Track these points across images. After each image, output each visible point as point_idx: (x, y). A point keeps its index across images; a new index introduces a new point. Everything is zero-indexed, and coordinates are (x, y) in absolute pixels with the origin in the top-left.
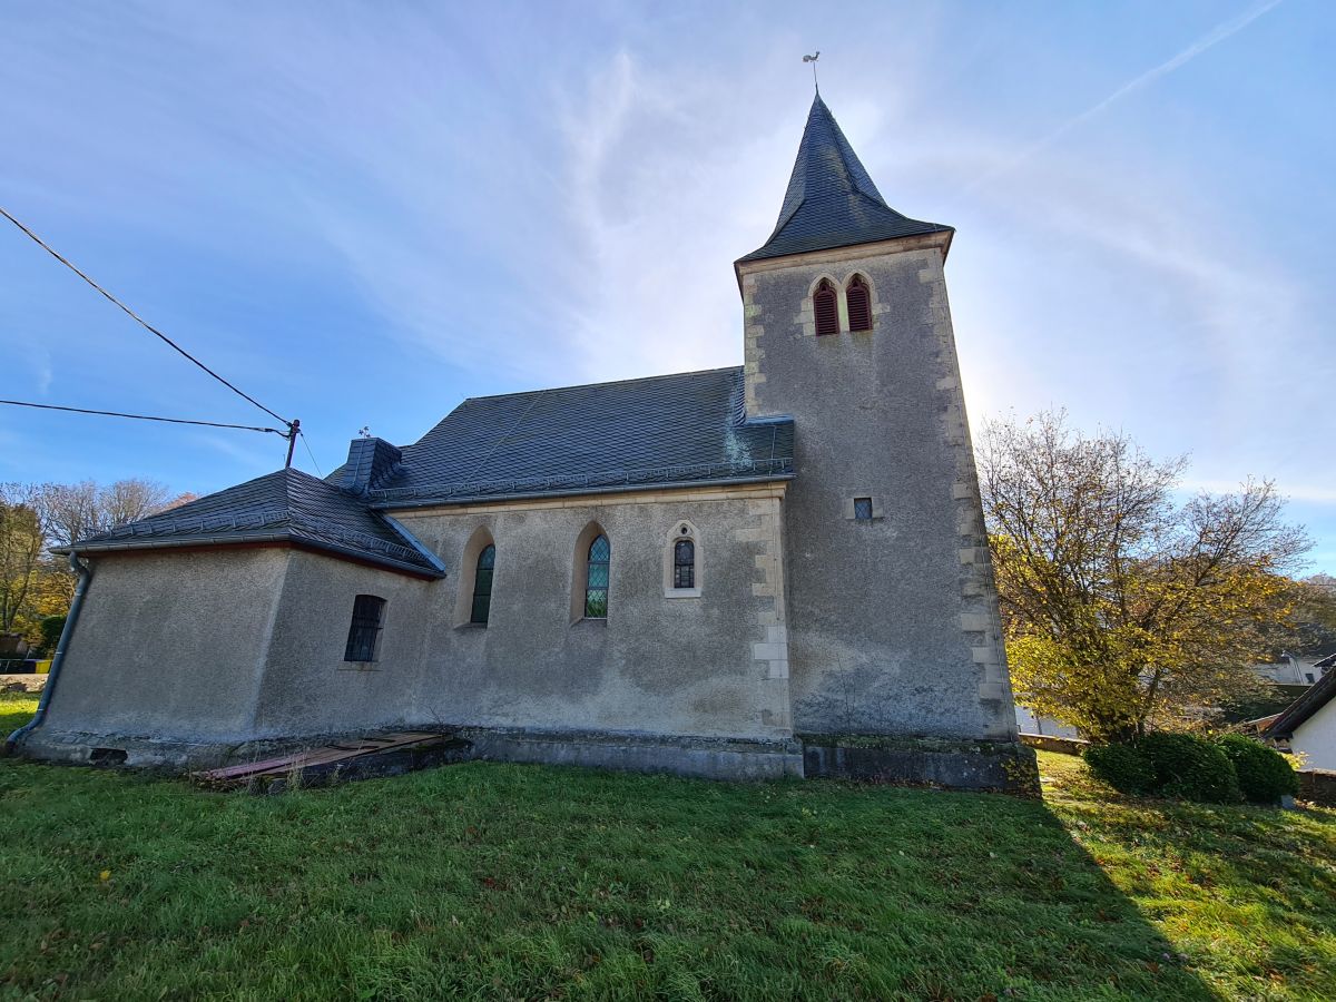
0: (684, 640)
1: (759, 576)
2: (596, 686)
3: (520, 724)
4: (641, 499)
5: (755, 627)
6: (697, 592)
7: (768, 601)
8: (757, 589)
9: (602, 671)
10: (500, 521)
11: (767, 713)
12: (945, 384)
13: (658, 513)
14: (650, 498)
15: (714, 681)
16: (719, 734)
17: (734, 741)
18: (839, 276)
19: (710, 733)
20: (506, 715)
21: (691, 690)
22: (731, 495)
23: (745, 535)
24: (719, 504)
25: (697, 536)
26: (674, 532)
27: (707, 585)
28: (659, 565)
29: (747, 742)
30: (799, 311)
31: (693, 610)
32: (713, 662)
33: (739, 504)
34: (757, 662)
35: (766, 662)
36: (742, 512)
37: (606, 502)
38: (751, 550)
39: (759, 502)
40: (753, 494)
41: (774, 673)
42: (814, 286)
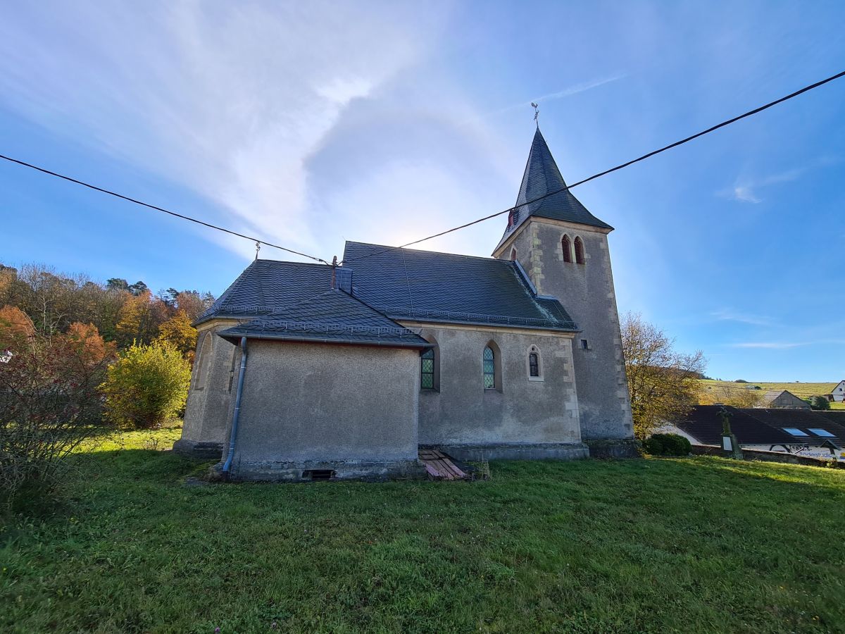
0: (538, 400)
1: (566, 373)
2: (500, 422)
3: (464, 442)
4: (515, 332)
5: (566, 395)
6: (541, 378)
7: (570, 384)
8: (565, 379)
9: (502, 414)
10: (441, 334)
11: (572, 432)
12: (610, 295)
13: (522, 338)
14: (520, 332)
15: (552, 419)
16: (555, 442)
17: (562, 445)
18: (572, 235)
19: (552, 442)
20: (456, 438)
21: (543, 423)
22: (554, 335)
23: (559, 354)
24: (548, 338)
25: (539, 352)
26: (529, 350)
27: (545, 376)
28: (524, 365)
29: (568, 445)
30: (556, 248)
31: (541, 387)
32: (551, 411)
33: (556, 340)
34: (568, 411)
35: (571, 411)
36: (558, 343)
37: (498, 331)
38: (562, 361)
39: (564, 340)
40: (562, 336)
41: (574, 415)
42: (562, 236)
